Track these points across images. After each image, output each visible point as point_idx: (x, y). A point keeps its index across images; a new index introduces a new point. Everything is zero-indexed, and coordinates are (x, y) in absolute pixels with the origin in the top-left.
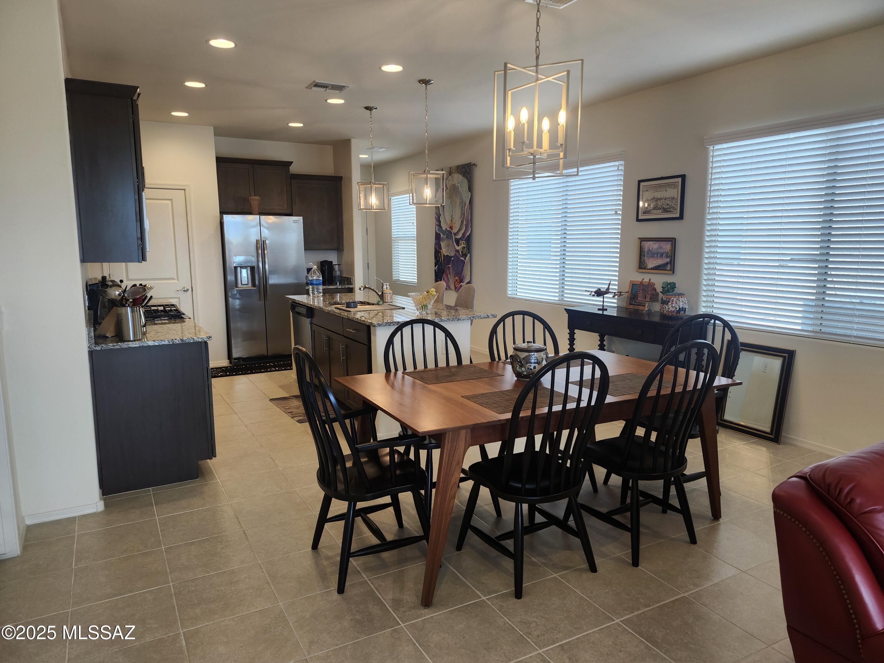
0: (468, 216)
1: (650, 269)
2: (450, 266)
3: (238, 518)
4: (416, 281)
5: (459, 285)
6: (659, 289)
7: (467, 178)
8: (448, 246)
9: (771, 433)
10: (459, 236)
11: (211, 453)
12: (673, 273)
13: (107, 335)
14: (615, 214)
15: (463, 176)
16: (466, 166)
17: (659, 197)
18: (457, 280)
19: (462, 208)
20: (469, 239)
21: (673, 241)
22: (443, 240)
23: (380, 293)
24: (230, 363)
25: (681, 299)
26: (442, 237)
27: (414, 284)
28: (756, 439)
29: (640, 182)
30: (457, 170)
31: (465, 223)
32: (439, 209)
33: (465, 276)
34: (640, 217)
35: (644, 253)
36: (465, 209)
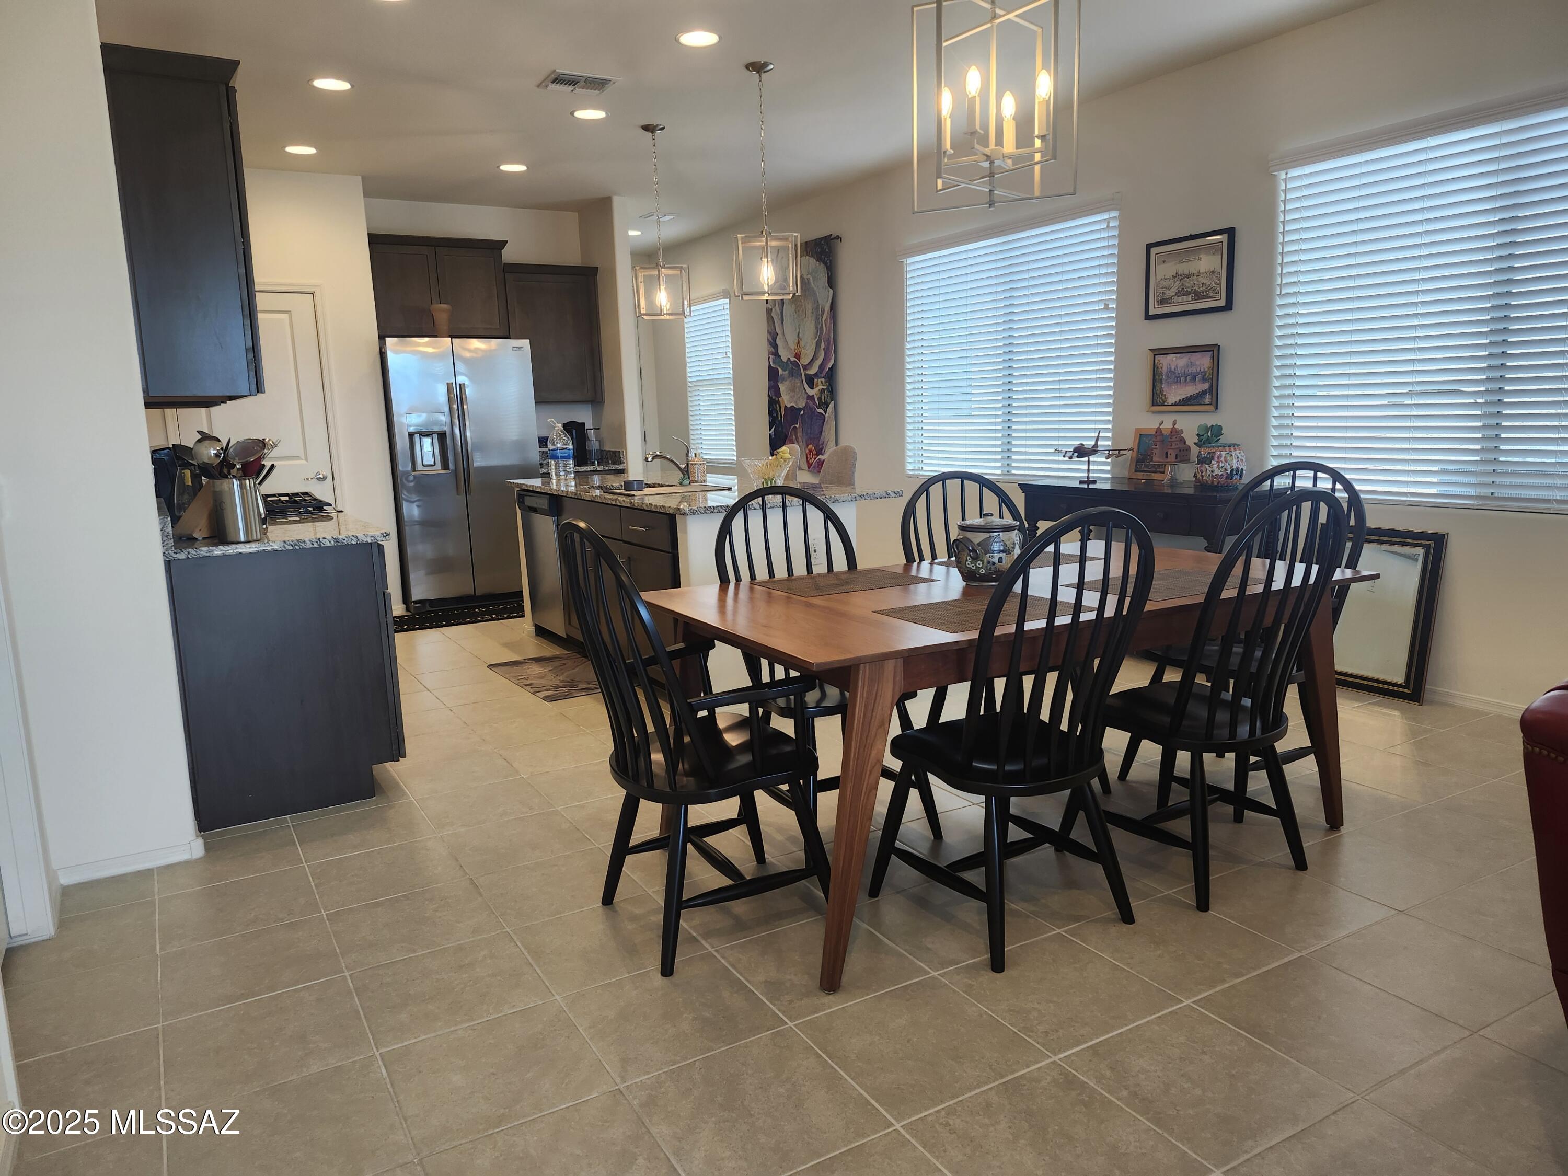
0: (830, 332)
1: (1172, 405)
2: (797, 426)
3: (457, 860)
4: (735, 458)
5: (815, 459)
6: (1191, 439)
7: (825, 263)
8: (793, 391)
9: (1406, 686)
10: (812, 371)
11: (397, 751)
12: (1217, 408)
13: (195, 535)
14: (1104, 308)
15: (817, 260)
16: (823, 242)
17: (1187, 272)
18: (811, 451)
19: (817, 319)
20: (832, 375)
21: (1213, 350)
22: (783, 379)
23: (683, 466)
24: (408, 609)
25: (1234, 453)
26: (781, 375)
27: (731, 463)
28: (1378, 699)
29: (1149, 247)
30: (806, 251)
31: (823, 345)
32: (774, 323)
33: (825, 443)
34: (1152, 312)
35: (1161, 377)
36: (822, 321)
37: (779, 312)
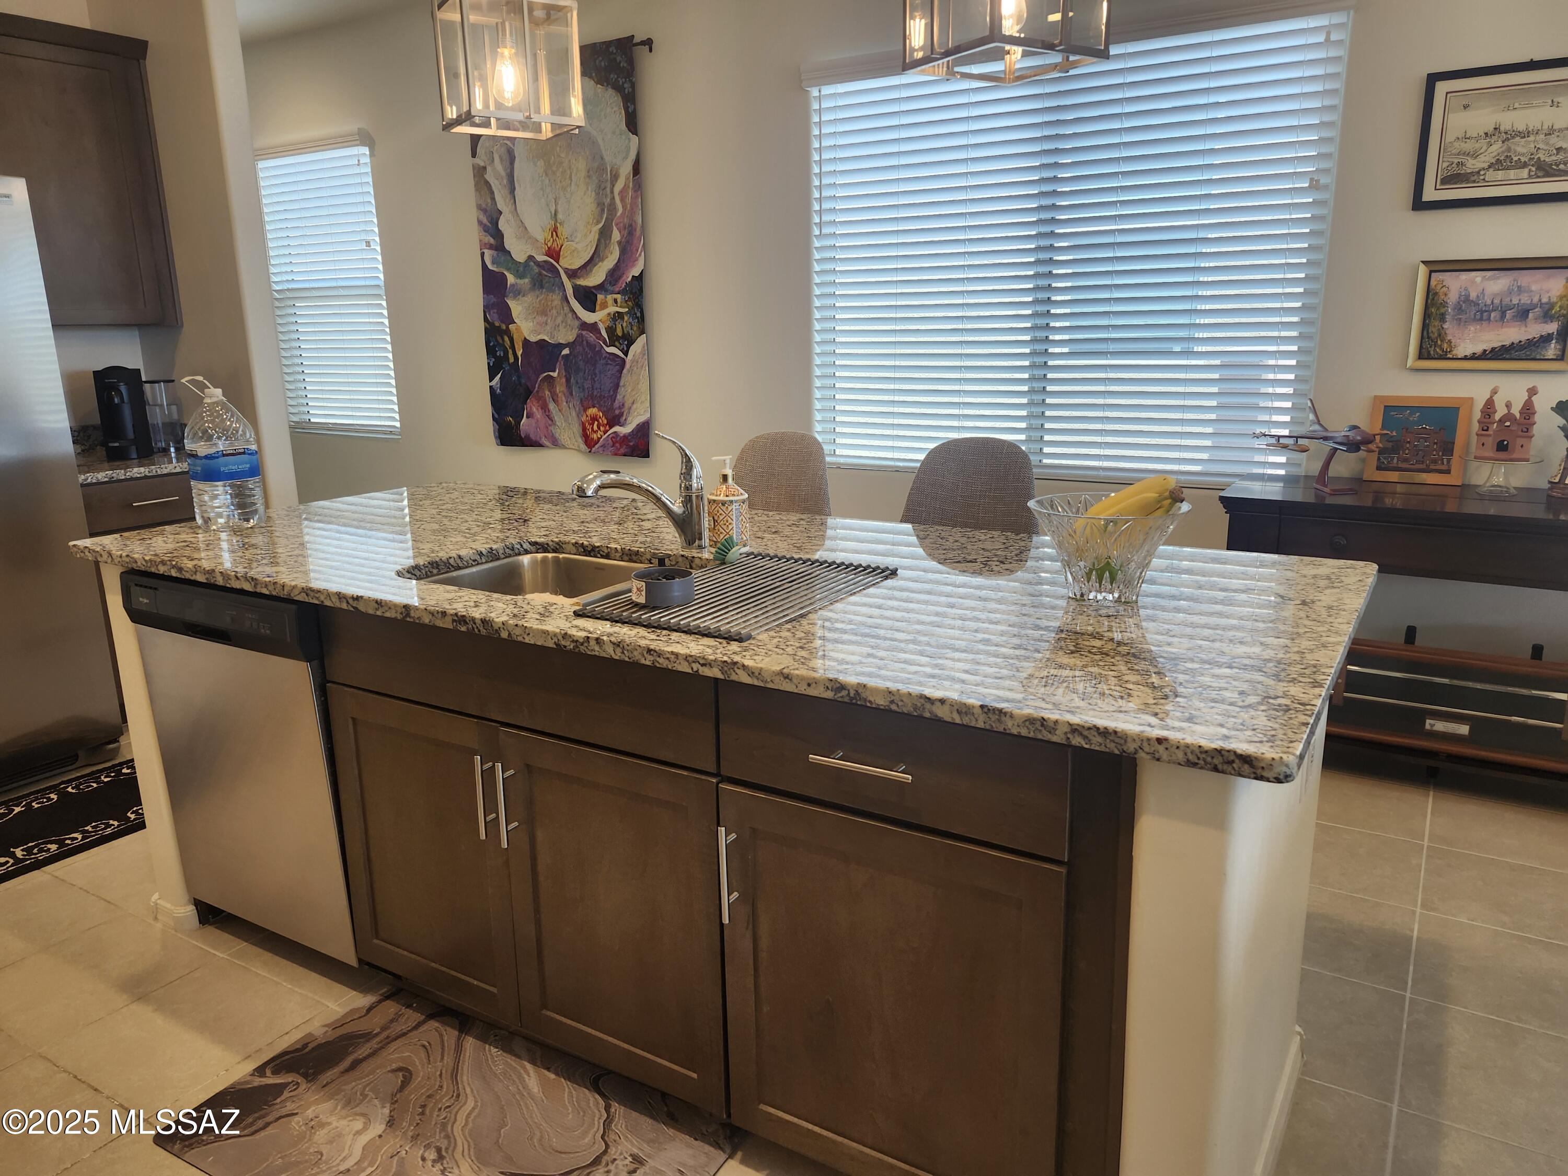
0: (632, 212)
1: (1465, 358)
2: (555, 374)
4: (398, 424)
5: (605, 432)
8: (544, 313)
10: (596, 278)
14: (1310, 187)
15: (596, 83)
16: (612, 49)
17: (1520, 128)
18: (594, 419)
19: (600, 189)
20: (641, 290)
22: (518, 293)
26: (512, 285)
27: (387, 433)
29: (1433, 79)
31: (616, 235)
32: (492, 193)
33: (627, 405)
34: (1429, 194)
35: (1442, 310)
36: (612, 192)
37: (503, 173)
